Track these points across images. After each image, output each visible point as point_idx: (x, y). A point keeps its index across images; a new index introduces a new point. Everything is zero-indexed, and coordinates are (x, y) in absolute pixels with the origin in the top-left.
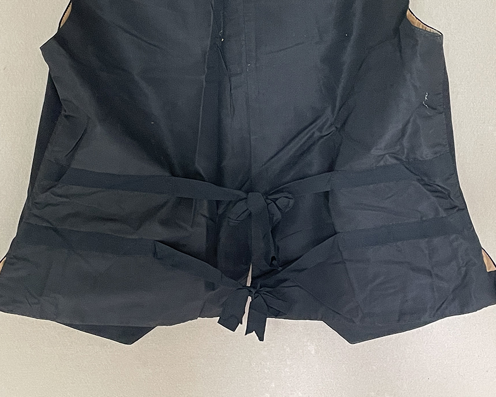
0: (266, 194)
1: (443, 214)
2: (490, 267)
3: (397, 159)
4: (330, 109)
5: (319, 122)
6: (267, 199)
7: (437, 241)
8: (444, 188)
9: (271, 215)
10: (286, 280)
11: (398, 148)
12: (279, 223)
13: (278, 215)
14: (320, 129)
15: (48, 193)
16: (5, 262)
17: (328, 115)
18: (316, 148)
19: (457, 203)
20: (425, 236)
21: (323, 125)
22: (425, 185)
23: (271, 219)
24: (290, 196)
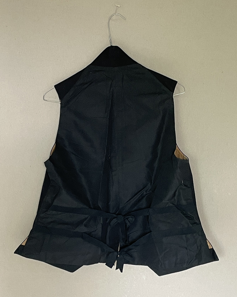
0: (124, 216)
1: (191, 225)
2: (210, 247)
3: (174, 204)
4: (150, 184)
5: (145, 189)
6: (125, 218)
7: (189, 236)
8: (191, 216)
9: (126, 224)
10: (131, 249)
11: (173, 200)
12: (129, 227)
13: (128, 224)
14: (146, 191)
15: (44, 214)
16: (28, 239)
17: (149, 186)
18: (145, 199)
19: (197, 221)
20: (184, 234)
21: (147, 190)
22: (184, 214)
23: (126, 226)
24: (133, 217)
